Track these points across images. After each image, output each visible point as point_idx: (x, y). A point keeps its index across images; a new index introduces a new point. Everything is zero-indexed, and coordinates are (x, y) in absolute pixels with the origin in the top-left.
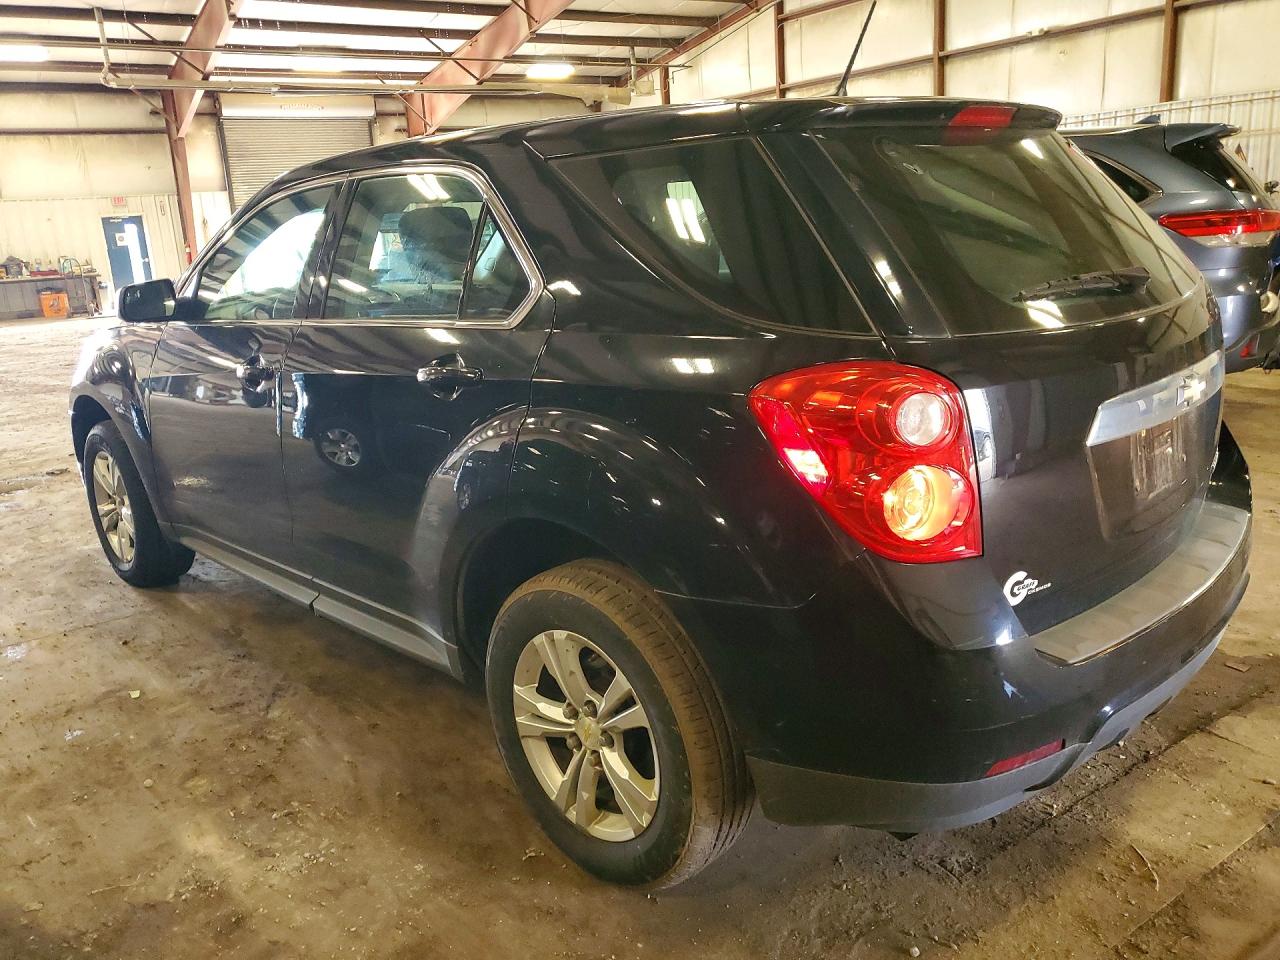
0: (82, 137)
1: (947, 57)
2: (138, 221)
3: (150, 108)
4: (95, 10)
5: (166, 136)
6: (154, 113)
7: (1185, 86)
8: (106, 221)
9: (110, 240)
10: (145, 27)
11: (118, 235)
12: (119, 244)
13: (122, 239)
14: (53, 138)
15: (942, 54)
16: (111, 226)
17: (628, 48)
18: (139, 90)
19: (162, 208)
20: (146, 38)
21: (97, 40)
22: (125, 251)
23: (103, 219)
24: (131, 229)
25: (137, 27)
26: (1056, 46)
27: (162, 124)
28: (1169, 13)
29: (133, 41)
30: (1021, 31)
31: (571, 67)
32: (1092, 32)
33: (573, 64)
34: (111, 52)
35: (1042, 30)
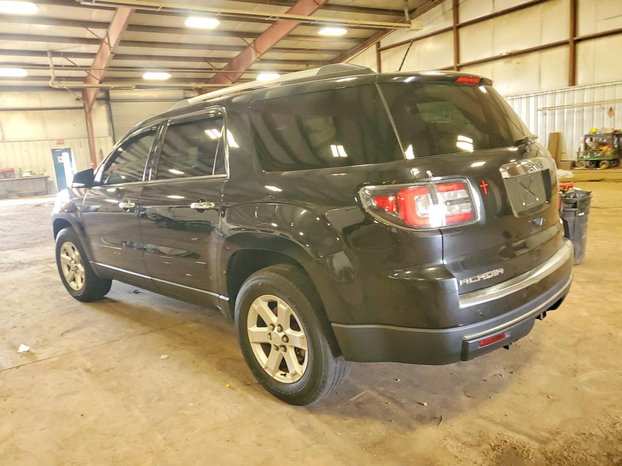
0: (43, 111)
1: (461, 66)
2: (68, 150)
3: (76, 97)
4: (48, 52)
5: (83, 110)
6: (78, 99)
7: (580, 79)
8: (53, 150)
9: (55, 160)
10: (73, 59)
11: (59, 158)
12: (60, 161)
13: (61, 159)
14: (29, 112)
15: (458, 65)
16: (56, 153)
17: (305, 65)
18: (70, 89)
19: (81, 144)
20: (72, 64)
21: (48, 66)
22: (62, 165)
23: (52, 150)
24: (65, 155)
25: (69, 60)
26: (515, 60)
27: (81, 105)
28: (571, 43)
29: (65, 66)
30: (497, 54)
31: (278, 75)
32: (533, 53)
33: (278, 73)
34: (56, 71)
35: (507, 53)
